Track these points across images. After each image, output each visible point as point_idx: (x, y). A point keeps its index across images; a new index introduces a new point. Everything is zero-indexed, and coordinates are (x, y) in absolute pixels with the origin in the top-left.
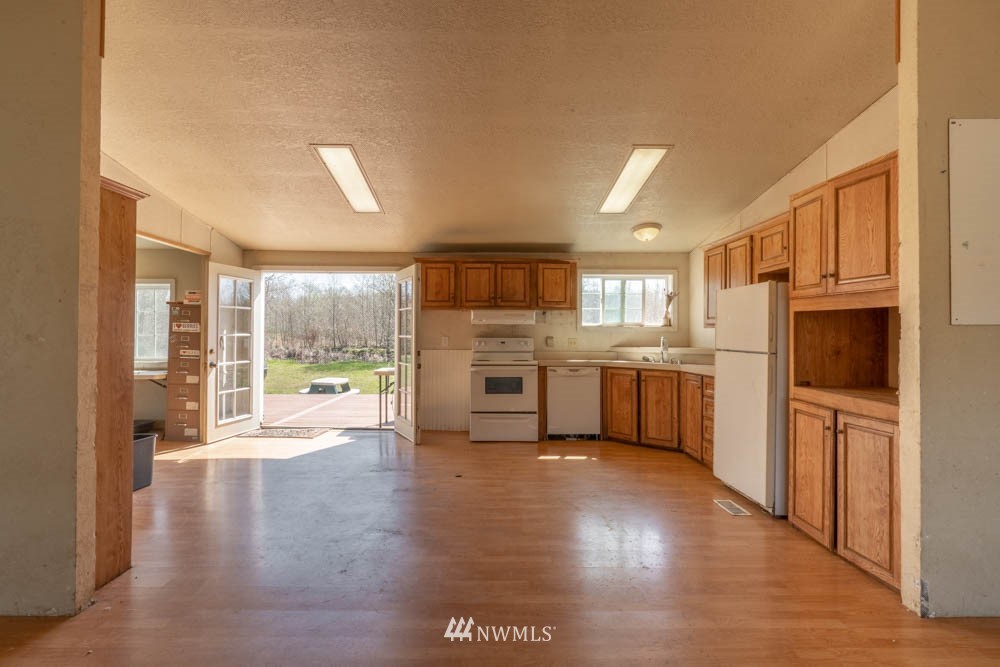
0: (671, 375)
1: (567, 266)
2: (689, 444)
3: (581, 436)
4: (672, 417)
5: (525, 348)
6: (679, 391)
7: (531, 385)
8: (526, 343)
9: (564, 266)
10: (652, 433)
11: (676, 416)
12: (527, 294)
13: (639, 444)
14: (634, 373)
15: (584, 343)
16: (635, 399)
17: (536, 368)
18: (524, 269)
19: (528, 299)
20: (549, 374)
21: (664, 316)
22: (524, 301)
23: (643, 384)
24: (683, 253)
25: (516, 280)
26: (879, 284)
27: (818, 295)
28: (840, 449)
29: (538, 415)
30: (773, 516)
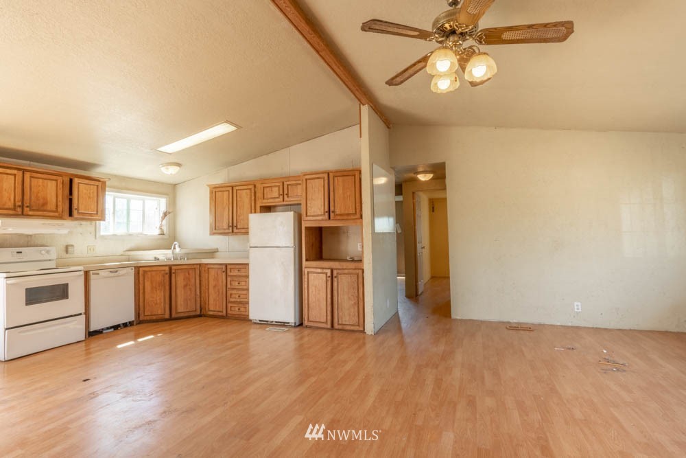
0: (195, 266)
1: (99, 184)
2: (212, 309)
3: (116, 327)
4: (196, 294)
5: (47, 257)
6: (200, 276)
7: (76, 290)
8: (48, 252)
9: (97, 183)
10: (181, 308)
11: (198, 293)
12: (60, 204)
13: (171, 319)
14: (167, 268)
15: (102, 250)
16: (167, 288)
17: (82, 273)
18: (56, 180)
19: (60, 209)
20: (92, 277)
21: (158, 227)
22: (57, 211)
23: (173, 275)
24: (171, 184)
25: (51, 191)
26: (353, 217)
27: (322, 220)
28: (335, 284)
29: (83, 317)
30: (295, 326)
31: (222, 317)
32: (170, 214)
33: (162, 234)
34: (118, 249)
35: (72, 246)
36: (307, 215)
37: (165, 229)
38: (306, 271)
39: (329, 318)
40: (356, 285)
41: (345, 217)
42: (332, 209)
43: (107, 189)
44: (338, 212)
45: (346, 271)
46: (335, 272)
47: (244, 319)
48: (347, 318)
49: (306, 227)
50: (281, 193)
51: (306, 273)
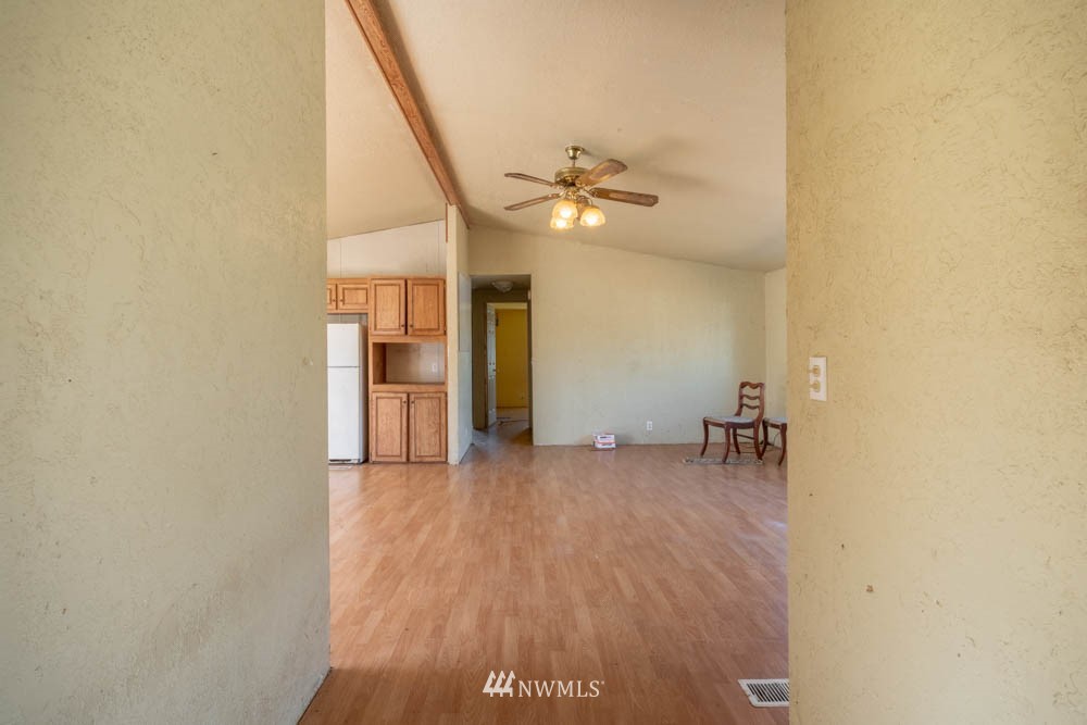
26: (435, 333)
27: (397, 335)
28: (412, 410)
30: (359, 464)
36: (375, 329)
38: (373, 396)
39: (404, 449)
40: (437, 410)
41: (426, 333)
42: (410, 323)
44: (417, 326)
45: (426, 395)
46: (412, 397)
48: (427, 449)
49: (374, 344)
50: (334, 297)
51: (374, 398)
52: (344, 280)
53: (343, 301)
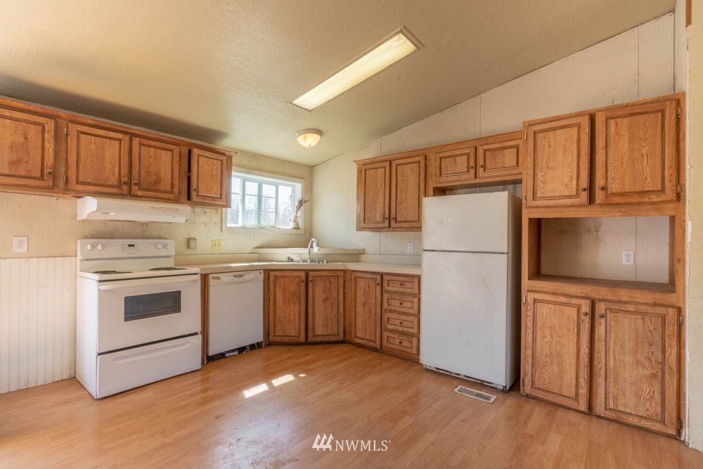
0: (338, 273)
1: (224, 158)
2: (359, 335)
3: (241, 350)
4: (338, 312)
5: (163, 252)
6: (344, 287)
7: (191, 300)
8: (165, 246)
9: (221, 157)
10: (319, 330)
11: (342, 311)
12: (176, 182)
13: (307, 343)
14: (303, 274)
16: (303, 301)
17: (198, 277)
18: (172, 151)
19: (176, 190)
20: (212, 282)
21: (292, 220)
22: (171, 192)
23: (310, 284)
25: (164, 163)
26: (654, 198)
27: (573, 206)
28: (600, 330)
29: (200, 336)
30: (504, 391)
31: (374, 350)
32: (306, 203)
33: (297, 228)
34: (247, 245)
35: (195, 239)
36: (534, 198)
37: (300, 221)
38: (527, 298)
39: (583, 391)
40: (658, 338)
41: (636, 199)
42: (599, 182)
43: (233, 167)
44: (614, 187)
45: (631, 308)
46: (601, 308)
47: (410, 359)
48: (631, 401)
49: (530, 220)
50: (472, 164)
51: (530, 300)
52: (485, 140)
53: (484, 167)
